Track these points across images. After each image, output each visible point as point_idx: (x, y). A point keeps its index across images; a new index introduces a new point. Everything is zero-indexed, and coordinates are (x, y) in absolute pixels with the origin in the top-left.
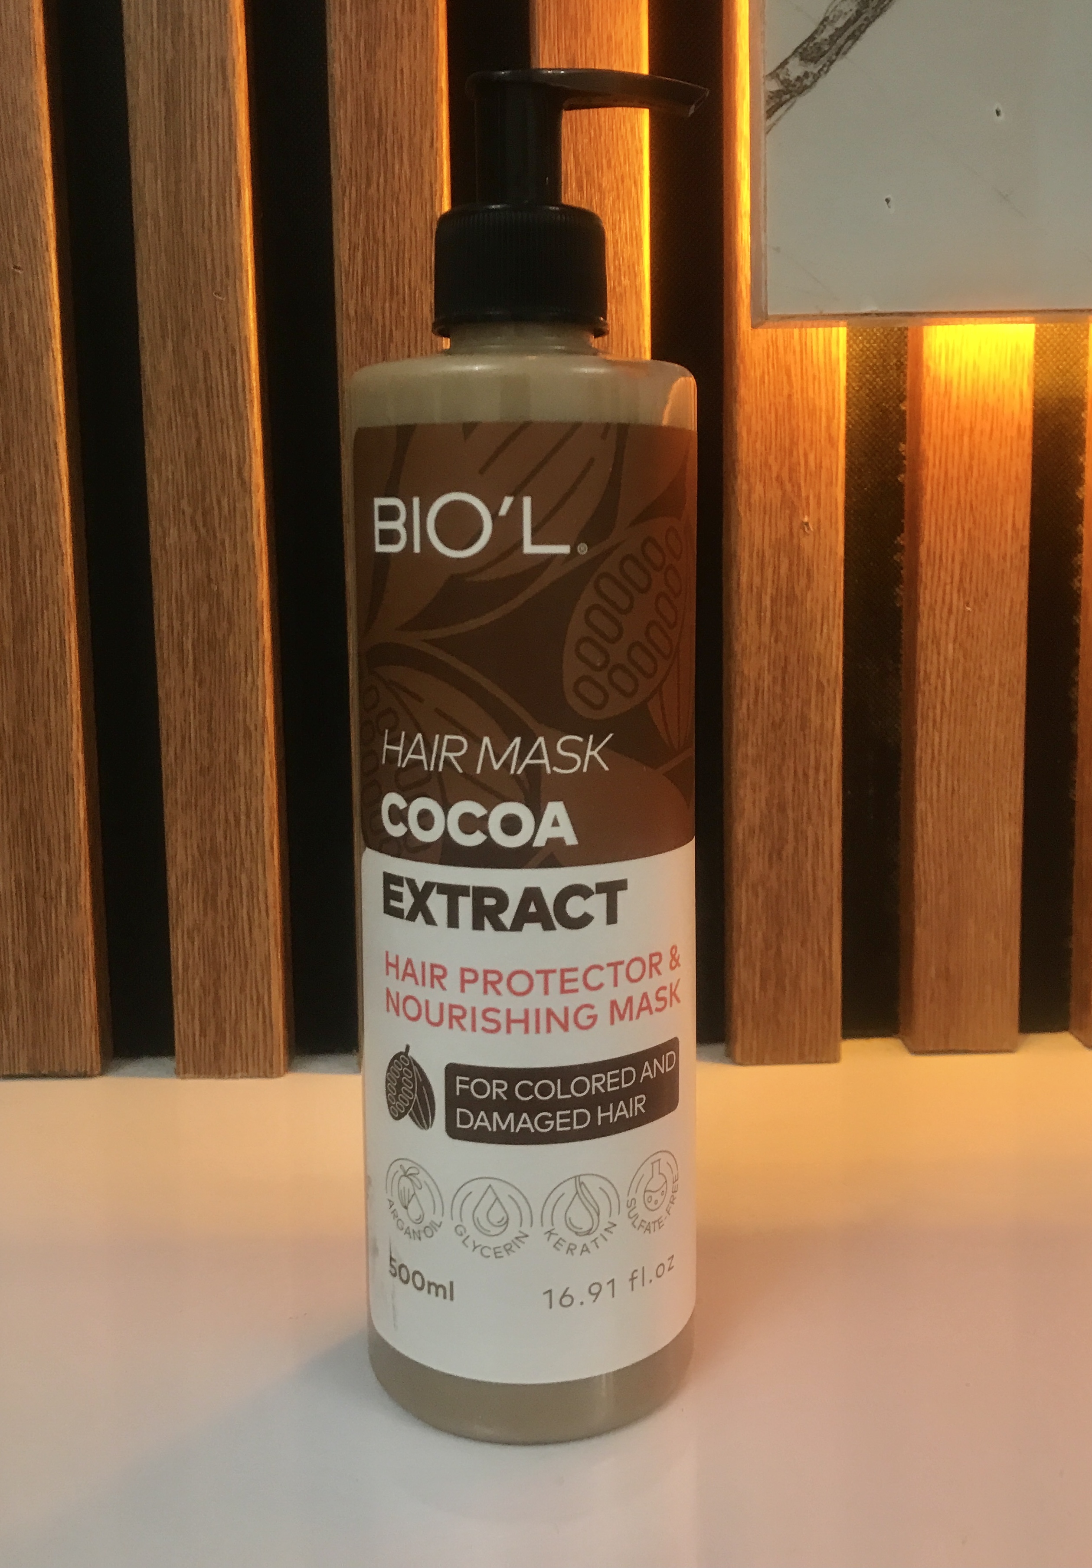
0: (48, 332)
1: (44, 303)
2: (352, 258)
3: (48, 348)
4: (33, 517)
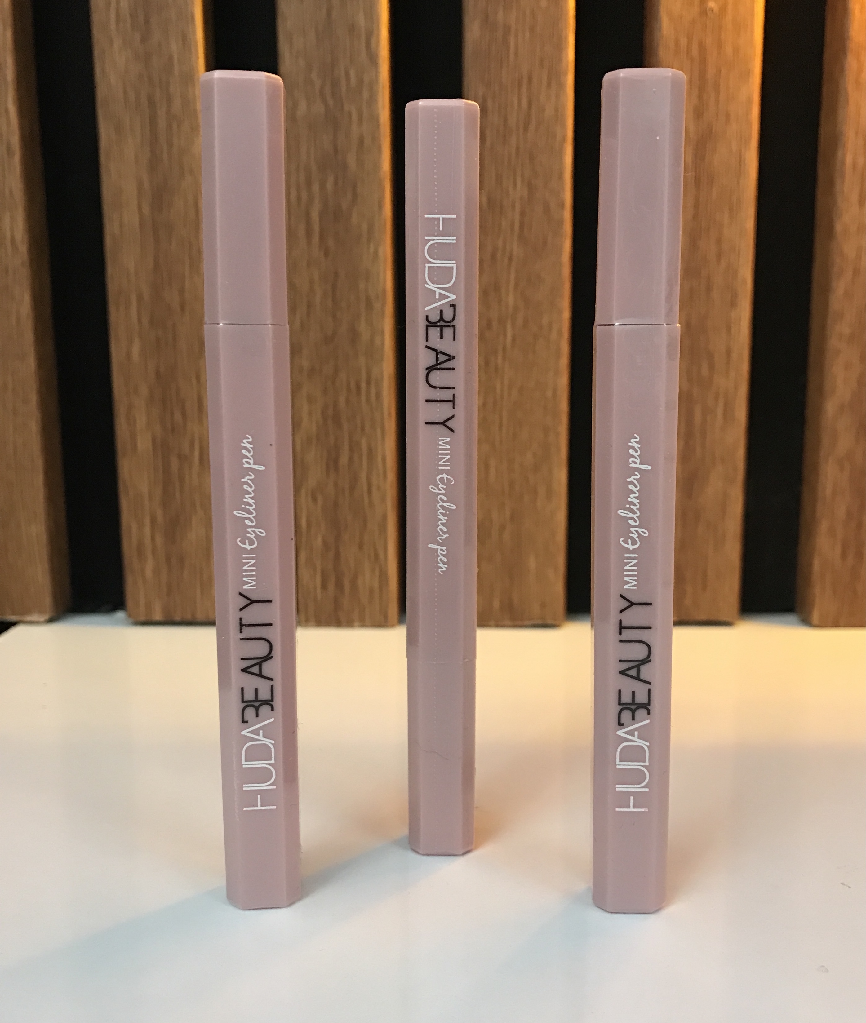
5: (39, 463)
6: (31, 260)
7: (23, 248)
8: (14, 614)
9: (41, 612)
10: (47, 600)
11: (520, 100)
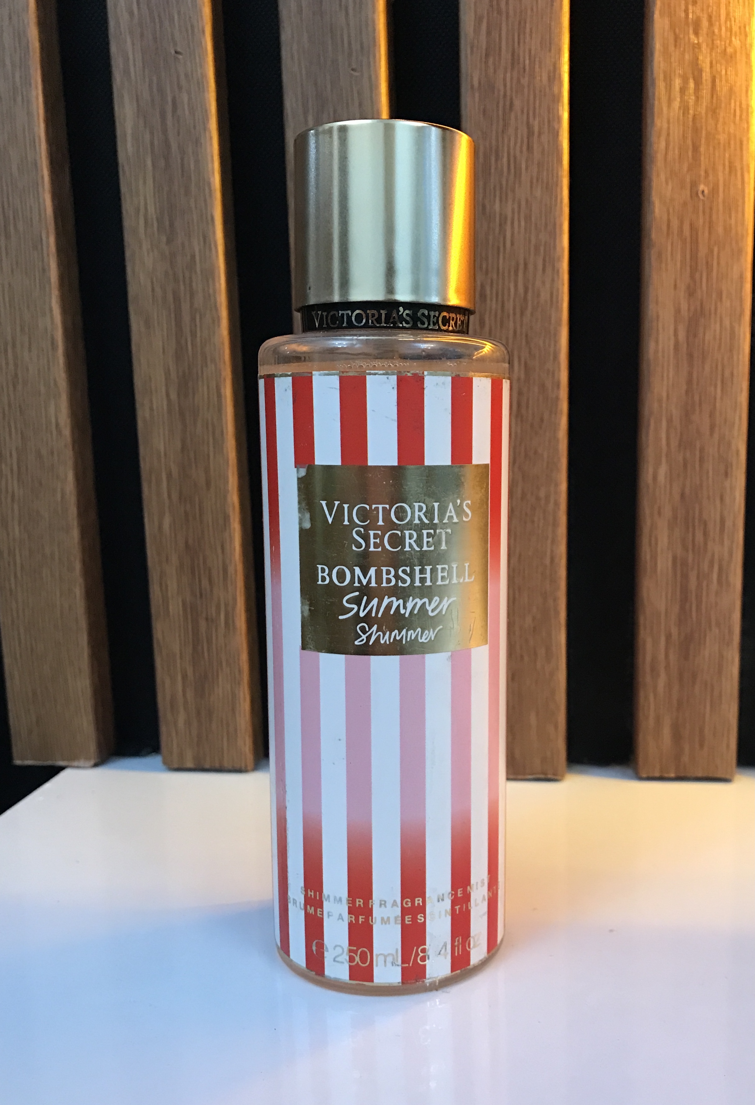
0: (206, 113)
1: (201, 86)
2: (477, 30)
3: (205, 128)
4: (194, 284)
5: (83, 624)
6: (74, 442)
7: (67, 432)
8: (63, 760)
9: (87, 759)
10: (92, 747)
11: (516, 286)
